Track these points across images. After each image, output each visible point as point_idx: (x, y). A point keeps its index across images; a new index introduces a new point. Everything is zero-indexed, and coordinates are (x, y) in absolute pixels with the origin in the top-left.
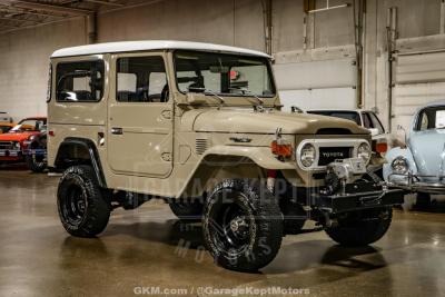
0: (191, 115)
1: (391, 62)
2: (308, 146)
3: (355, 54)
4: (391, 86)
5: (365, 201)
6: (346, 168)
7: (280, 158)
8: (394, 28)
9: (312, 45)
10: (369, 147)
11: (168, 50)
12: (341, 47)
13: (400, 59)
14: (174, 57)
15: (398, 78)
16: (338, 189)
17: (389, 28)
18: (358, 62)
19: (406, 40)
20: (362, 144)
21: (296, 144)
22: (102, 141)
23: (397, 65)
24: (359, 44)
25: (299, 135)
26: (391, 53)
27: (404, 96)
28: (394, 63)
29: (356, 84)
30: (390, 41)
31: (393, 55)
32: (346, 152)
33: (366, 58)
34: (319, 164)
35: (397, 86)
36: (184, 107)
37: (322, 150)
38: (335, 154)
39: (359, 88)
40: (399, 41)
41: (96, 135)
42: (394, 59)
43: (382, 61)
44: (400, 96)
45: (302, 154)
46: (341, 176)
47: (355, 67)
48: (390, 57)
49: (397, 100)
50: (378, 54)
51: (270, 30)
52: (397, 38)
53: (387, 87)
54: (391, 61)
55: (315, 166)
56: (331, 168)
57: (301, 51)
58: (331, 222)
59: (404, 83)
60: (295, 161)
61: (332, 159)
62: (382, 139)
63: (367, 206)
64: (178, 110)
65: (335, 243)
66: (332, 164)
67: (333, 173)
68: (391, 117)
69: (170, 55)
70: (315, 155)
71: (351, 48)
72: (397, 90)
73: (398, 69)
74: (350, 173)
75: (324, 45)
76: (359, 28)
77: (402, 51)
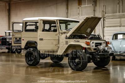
0: (63, 35)
1: (104, 21)
2: (93, 43)
4: (104, 27)
5: (106, 55)
6: (101, 47)
7: (87, 45)
8: (104, 11)
9: (81, 15)
14: (59, 21)
15: (106, 25)
16: (100, 52)
17: (103, 11)
19: (108, 14)
20: (104, 42)
23: (105, 21)
25: (91, 40)
30: (103, 15)
32: (100, 44)
36: (62, 33)
37: (96, 43)
38: (98, 44)
41: (37, 40)
44: (106, 30)
46: (100, 49)
48: (104, 19)
49: (105, 32)
51: (68, 10)
52: (105, 14)
55: (94, 47)
56: (98, 48)
57: (77, 17)
59: (107, 27)
60: (90, 46)
61: (98, 46)
62: (108, 41)
65: (96, 66)
68: (104, 36)
70: (94, 45)
73: (106, 23)
74: (102, 49)
75: (84, 15)
76: (94, 11)
77: (107, 18)
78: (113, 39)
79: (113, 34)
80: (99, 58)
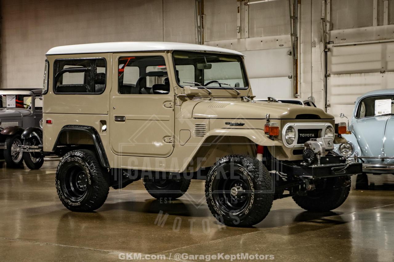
0: (189, 105)
2: (290, 128)
3: (290, 44)
4: (327, 76)
5: (335, 170)
6: (319, 145)
7: (270, 137)
8: (328, 19)
9: (246, 35)
10: (333, 129)
11: (168, 51)
12: (277, 37)
13: (335, 50)
14: (173, 57)
15: (334, 68)
16: (315, 161)
17: (324, 20)
18: (294, 53)
19: (341, 31)
20: (328, 127)
21: (282, 126)
22: (104, 127)
23: (332, 55)
24: (294, 34)
25: (284, 120)
26: (326, 43)
27: (339, 86)
28: (329, 53)
29: (291, 74)
30: (325, 32)
31: (329, 46)
32: (316, 133)
33: (301, 48)
34: (298, 143)
35: (332, 76)
36: (183, 98)
37: (300, 131)
38: (308, 135)
39: (295, 78)
40: (334, 32)
41: (98, 123)
42: (329, 49)
43: (317, 52)
44: (335, 86)
45: (286, 135)
46: (316, 151)
47: (291, 57)
49: (332, 90)
50: (313, 45)
51: (202, 18)
52: (331, 29)
53: (322, 77)
54: (326, 51)
55: (295, 144)
56: (308, 146)
57: (235, 41)
58: (310, 186)
59: (339, 73)
60: (281, 140)
61: (308, 139)
62: (342, 123)
63: (336, 174)
64: (178, 101)
65: (304, 210)
66: (309, 142)
67: (309, 149)
68: (326, 105)
69: (170, 55)
70: (295, 135)
71: (286, 38)
72: (333, 80)
73: (333, 60)
74: (323, 149)
75: (259, 35)
76: (294, 18)
77: (336, 41)
78: (358, 116)
79: (356, 99)
80: (311, 181)
